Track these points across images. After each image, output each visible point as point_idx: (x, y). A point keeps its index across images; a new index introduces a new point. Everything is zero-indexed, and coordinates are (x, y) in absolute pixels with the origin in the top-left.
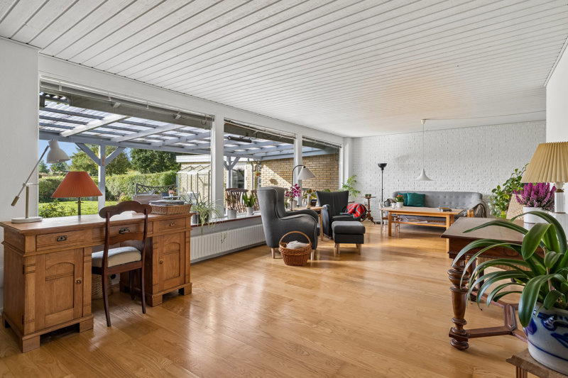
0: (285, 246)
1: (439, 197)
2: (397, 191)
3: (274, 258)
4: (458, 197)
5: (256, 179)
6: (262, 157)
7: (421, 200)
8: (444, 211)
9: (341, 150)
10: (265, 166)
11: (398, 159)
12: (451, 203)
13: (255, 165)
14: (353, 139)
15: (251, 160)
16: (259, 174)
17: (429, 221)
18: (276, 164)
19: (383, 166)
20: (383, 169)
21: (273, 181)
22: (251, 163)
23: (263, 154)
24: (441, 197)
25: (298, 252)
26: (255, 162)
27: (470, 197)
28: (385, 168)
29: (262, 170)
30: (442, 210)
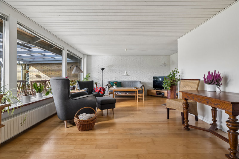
0: (78, 118)
1: (126, 83)
2: (109, 80)
3: (67, 127)
4: (133, 83)
5: (25, 75)
6: (30, 61)
7: (119, 84)
8: (136, 88)
9: (82, 60)
10: (31, 67)
11: (108, 66)
12: (130, 85)
13: (24, 66)
14: (88, 56)
15: (21, 62)
16: (28, 72)
17: (129, 93)
18: (40, 66)
19: (103, 69)
20: (103, 71)
21: (38, 76)
22: (21, 65)
23: (31, 60)
24: (127, 83)
25: (91, 121)
26: (23, 64)
27: (137, 83)
28: (104, 70)
29: (30, 70)
30: (135, 89)
